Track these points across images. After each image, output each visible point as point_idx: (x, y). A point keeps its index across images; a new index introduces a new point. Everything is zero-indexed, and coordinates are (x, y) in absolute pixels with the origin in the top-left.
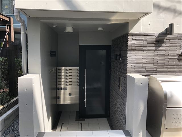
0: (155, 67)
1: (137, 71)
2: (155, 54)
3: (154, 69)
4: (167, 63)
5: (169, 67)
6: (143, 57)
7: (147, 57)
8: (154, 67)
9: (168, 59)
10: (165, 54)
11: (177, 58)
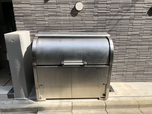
0: (47, 23)
1: (27, 27)
2: (45, 7)
3: (46, 25)
4: (60, 18)
5: (62, 22)
6: (31, 12)
7: (36, 12)
8: (45, 23)
9: (60, 14)
10: (56, 7)
11: (70, 12)
